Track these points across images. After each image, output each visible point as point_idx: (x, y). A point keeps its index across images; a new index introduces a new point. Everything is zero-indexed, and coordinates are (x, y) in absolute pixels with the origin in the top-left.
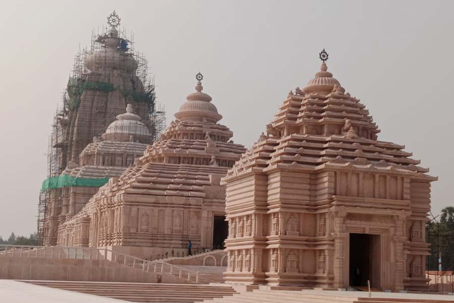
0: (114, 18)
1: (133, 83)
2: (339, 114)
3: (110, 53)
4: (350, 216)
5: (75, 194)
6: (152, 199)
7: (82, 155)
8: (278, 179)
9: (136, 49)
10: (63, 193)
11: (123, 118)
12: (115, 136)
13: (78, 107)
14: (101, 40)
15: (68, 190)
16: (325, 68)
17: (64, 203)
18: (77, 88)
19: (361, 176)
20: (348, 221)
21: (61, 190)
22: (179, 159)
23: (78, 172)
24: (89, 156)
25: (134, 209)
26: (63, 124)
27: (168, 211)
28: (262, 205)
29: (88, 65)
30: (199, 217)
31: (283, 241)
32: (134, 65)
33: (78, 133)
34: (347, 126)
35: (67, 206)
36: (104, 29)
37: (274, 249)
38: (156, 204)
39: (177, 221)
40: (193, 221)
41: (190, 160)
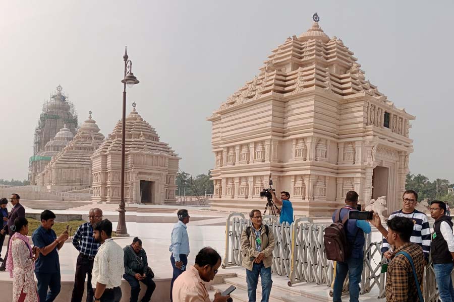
0: (59, 88)
1: (68, 114)
2: (139, 130)
3: (58, 102)
4: (140, 173)
5: (42, 163)
6: (67, 166)
7: (45, 146)
8: (110, 157)
9: (69, 100)
10: (38, 163)
11: (62, 130)
12: (59, 138)
13: (44, 126)
14: (54, 97)
15: (39, 161)
16: (135, 110)
17: (38, 167)
18: (44, 118)
19: (145, 156)
20: (139, 175)
21: (36, 162)
22: (80, 148)
23: (43, 154)
24: (48, 147)
25: (60, 170)
26: (39, 133)
27: (74, 170)
28: (104, 168)
29: (49, 108)
30: (88, 173)
31: (112, 183)
32: (69, 107)
33: (44, 137)
34: (141, 135)
35: (39, 168)
36: (55, 93)
37: (109, 187)
38: (69, 168)
39: (78, 175)
40: (85, 175)
41: (85, 148)
